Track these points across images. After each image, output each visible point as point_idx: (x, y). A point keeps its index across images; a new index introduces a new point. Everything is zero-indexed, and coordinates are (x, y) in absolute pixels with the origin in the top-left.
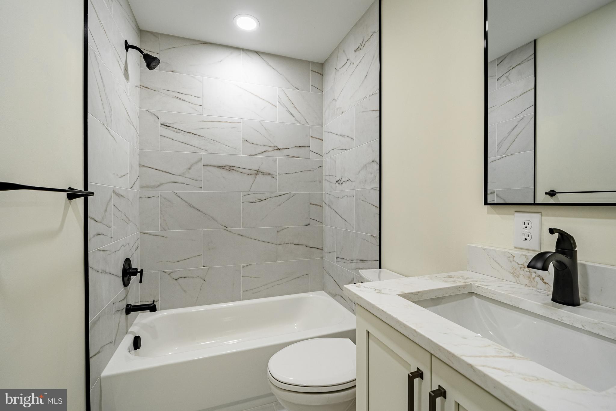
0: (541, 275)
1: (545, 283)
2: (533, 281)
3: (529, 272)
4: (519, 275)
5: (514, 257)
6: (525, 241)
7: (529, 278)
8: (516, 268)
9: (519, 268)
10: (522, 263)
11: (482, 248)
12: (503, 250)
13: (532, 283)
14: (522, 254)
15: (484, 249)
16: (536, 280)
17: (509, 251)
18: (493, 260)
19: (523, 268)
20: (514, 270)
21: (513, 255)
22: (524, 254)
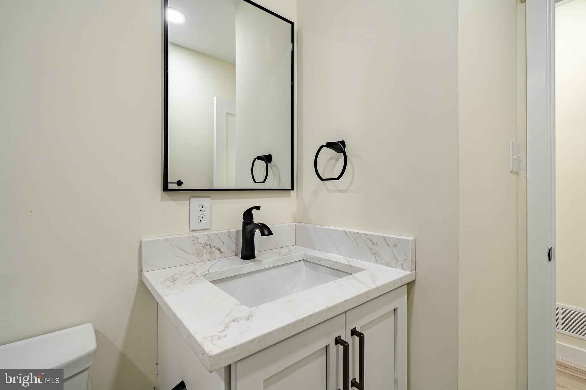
0: (218, 247)
1: (221, 252)
2: (213, 254)
3: (210, 248)
4: (202, 254)
5: (198, 239)
6: (201, 223)
7: (210, 253)
8: (200, 248)
9: (202, 248)
10: (204, 243)
11: (165, 239)
12: (188, 235)
13: (212, 256)
14: (205, 234)
15: (167, 240)
16: (215, 253)
17: (193, 235)
18: (178, 248)
19: (205, 247)
20: (198, 250)
21: (197, 237)
22: (206, 234)
